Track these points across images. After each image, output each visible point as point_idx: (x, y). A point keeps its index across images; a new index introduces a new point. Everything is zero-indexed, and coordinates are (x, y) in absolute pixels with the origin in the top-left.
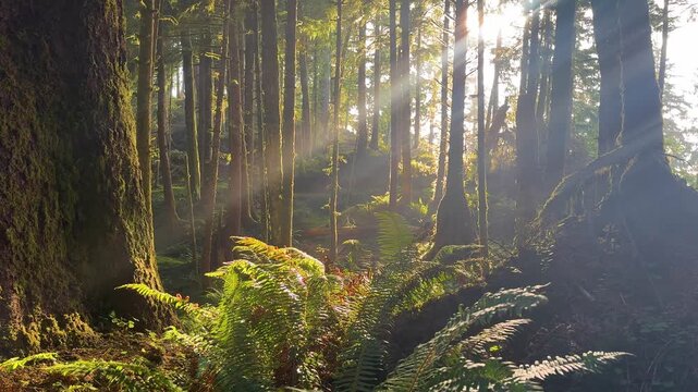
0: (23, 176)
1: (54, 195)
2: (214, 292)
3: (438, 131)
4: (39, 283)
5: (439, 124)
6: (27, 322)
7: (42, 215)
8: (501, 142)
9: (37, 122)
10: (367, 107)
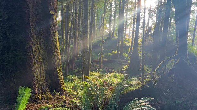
0: (37, 61)
1: (43, 64)
2: (68, 76)
3: (131, 32)
4: (40, 85)
5: (132, 30)
6: (39, 94)
7: (41, 69)
8: (149, 37)
9: (40, 48)
10: (112, 25)
